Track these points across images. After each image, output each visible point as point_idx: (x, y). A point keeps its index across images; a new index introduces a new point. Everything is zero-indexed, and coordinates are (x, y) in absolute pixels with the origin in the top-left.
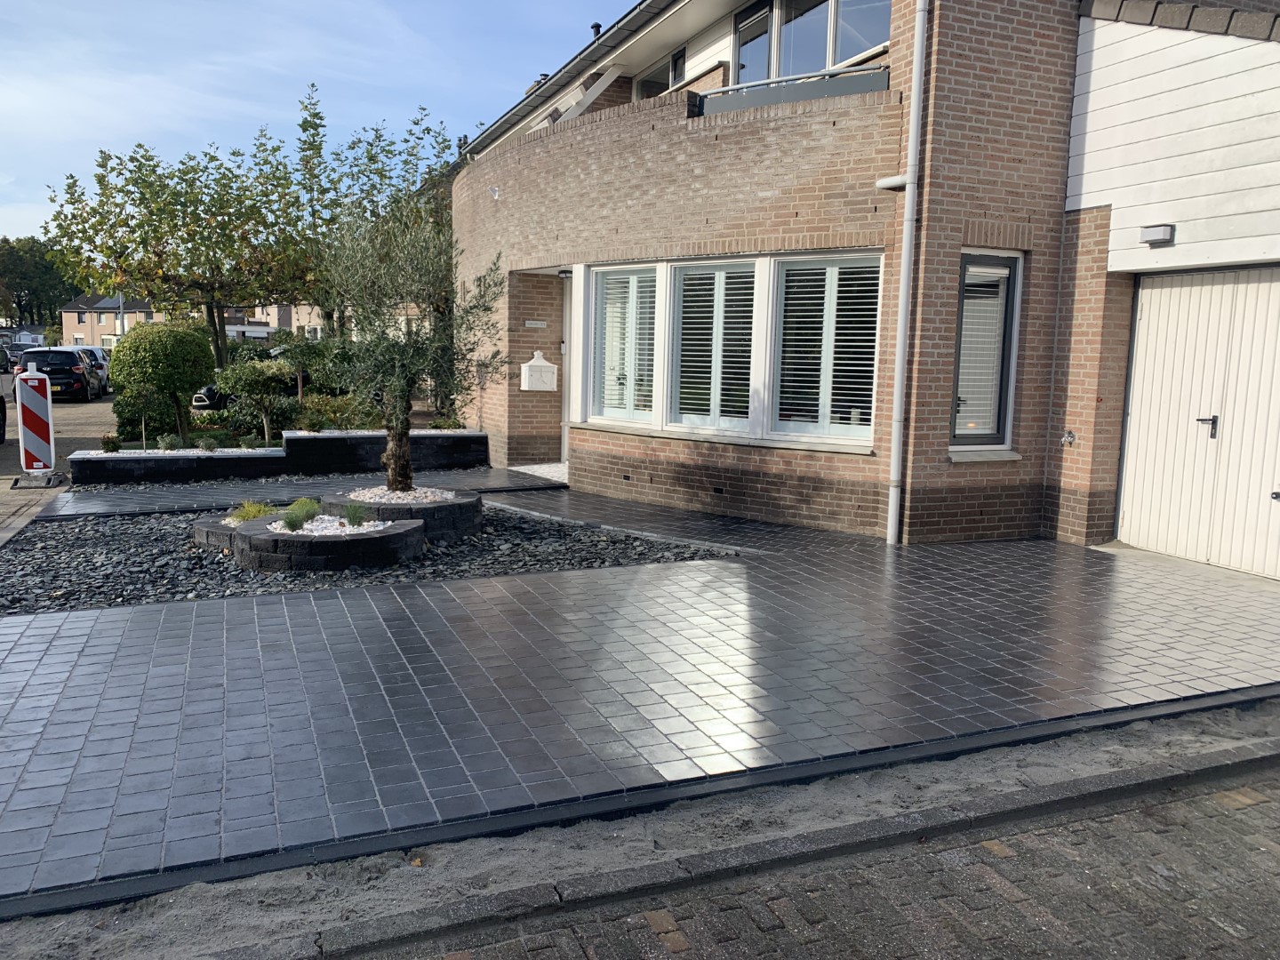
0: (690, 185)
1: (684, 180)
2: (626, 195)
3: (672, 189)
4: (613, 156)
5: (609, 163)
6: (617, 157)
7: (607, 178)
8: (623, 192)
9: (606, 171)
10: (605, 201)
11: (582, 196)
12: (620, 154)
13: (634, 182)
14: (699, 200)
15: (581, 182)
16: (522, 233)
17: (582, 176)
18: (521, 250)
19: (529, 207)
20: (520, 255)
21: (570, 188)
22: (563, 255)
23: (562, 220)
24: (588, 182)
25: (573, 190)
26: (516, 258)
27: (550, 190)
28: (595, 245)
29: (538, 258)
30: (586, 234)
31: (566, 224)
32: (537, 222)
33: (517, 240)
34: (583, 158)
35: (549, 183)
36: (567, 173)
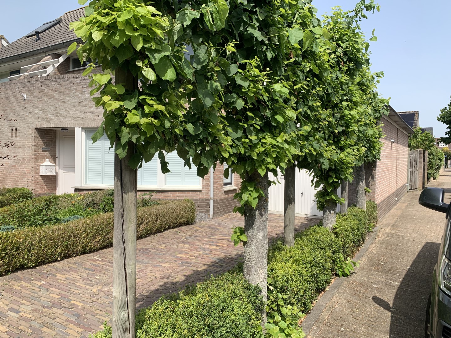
10: (92, 105)
11: (80, 102)
15: (79, 97)
16: (43, 114)
17: (80, 95)
18: (44, 120)
19: (49, 104)
20: (42, 122)
21: (73, 99)
22: (70, 123)
23: (69, 110)
24: (83, 98)
25: (75, 100)
26: (40, 123)
27: (61, 99)
28: (87, 121)
29: (54, 124)
30: (83, 116)
31: (71, 112)
32: (53, 110)
33: (41, 116)
34: (80, 89)
35: (61, 96)
36: (71, 94)
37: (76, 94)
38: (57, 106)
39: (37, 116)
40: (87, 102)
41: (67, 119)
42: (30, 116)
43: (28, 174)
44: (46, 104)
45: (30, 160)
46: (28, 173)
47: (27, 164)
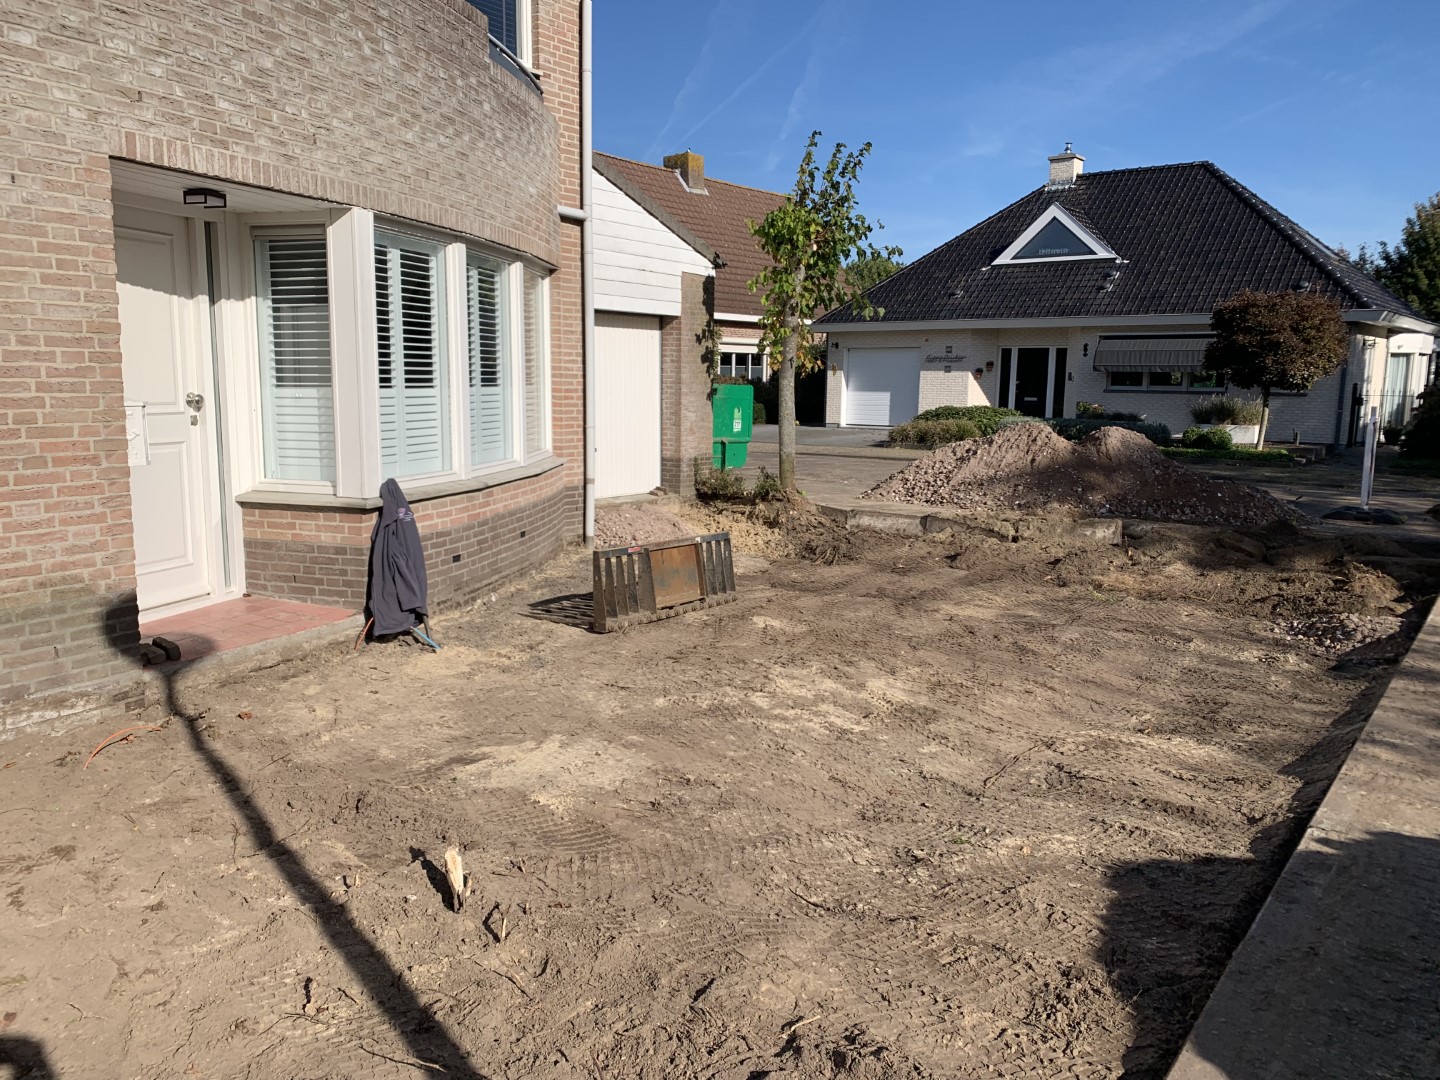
0: (493, 149)
1: (489, 139)
2: (438, 125)
3: (481, 144)
4: (417, 49)
5: (412, 57)
6: (423, 54)
7: (410, 80)
8: (432, 117)
9: (408, 68)
10: (408, 117)
11: (368, 85)
12: (428, 54)
13: (444, 110)
14: (500, 173)
15: (364, 59)
16: (181, 79)
17: (367, 51)
18: (185, 122)
19: (214, 29)
20: (172, 130)
21: (340, 57)
22: (332, 182)
23: (327, 111)
24: (377, 66)
25: (349, 64)
26: (152, 133)
27: (287, 30)
28: (396, 186)
29: (256, 164)
30: (380, 159)
31: (335, 123)
32: (246, 81)
33: (161, 92)
34: (366, 16)
35: (282, 13)
36: (333, 24)
37: (352, 34)
38: (268, 63)
39: (125, 79)
40: (390, 97)
41: (319, 155)
42: (62, 60)
43: (66, 471)
44: (198, 23)
45: (80, 372)
46: (57, 462)
47: (47, 396)
